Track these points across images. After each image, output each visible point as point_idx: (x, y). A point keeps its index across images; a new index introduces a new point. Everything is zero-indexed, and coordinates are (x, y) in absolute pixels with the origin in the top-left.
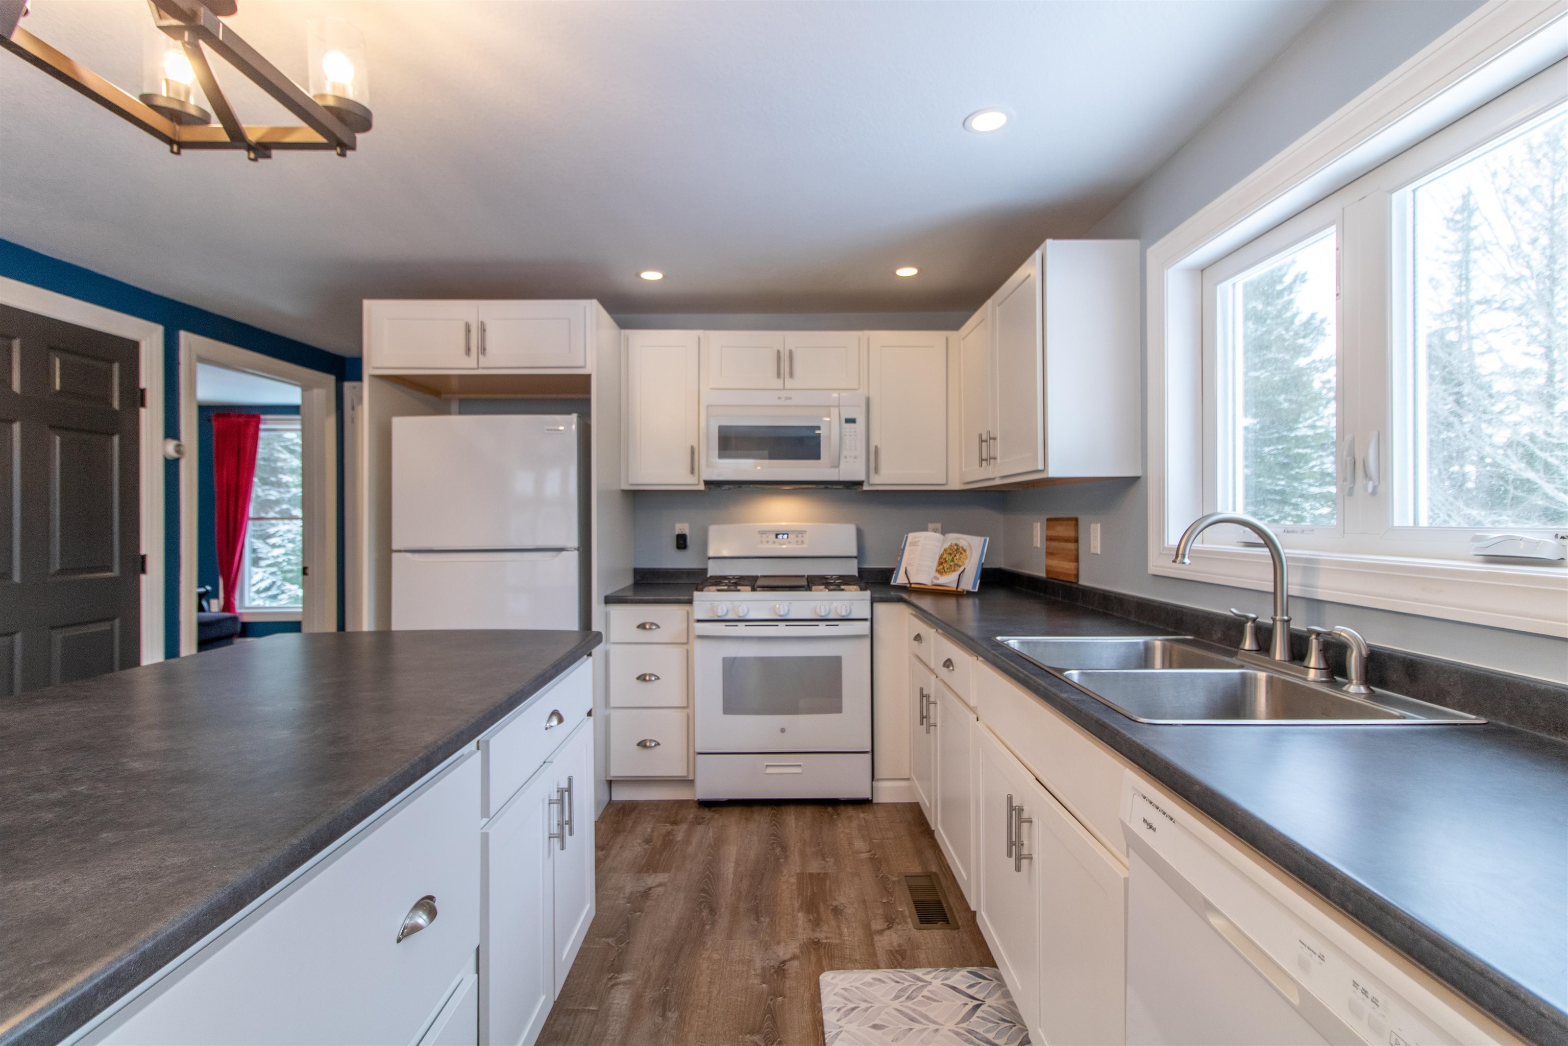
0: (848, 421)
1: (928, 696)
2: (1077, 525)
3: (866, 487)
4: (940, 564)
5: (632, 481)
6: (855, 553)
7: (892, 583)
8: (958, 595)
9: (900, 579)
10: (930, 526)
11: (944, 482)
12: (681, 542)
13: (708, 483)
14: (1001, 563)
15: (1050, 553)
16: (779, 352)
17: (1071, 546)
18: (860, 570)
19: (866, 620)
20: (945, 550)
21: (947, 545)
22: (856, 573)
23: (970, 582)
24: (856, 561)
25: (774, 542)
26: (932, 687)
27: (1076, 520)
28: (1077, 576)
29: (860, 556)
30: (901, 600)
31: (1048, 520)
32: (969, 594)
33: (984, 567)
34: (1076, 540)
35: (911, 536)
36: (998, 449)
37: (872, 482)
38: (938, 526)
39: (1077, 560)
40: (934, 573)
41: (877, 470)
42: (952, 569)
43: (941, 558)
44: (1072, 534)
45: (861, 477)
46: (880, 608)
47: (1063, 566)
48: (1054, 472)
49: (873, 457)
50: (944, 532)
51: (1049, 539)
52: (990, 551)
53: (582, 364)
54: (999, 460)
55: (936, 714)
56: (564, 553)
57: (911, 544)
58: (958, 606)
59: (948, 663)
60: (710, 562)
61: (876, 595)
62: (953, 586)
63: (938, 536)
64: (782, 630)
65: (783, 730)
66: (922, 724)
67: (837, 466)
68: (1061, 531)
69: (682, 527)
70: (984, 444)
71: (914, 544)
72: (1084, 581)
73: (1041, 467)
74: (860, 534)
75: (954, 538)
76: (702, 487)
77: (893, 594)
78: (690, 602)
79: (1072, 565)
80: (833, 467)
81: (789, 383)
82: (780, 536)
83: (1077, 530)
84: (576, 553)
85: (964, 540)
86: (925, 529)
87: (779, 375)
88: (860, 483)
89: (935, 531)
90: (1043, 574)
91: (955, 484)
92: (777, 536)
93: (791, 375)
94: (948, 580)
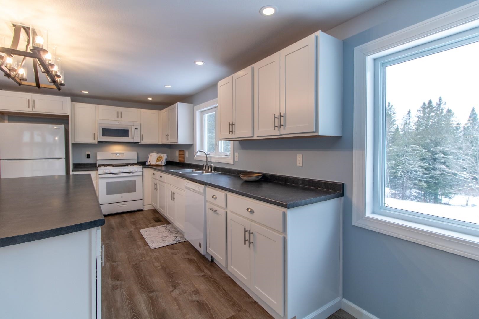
0: (136, 129)
1: (156, 184)
2: (184, 152)
3: (140, 144)
4: (157, 160)
5: (76, 141)
6: (136, 158)
7: (146, 164)
8: (161, 166)
9: (148, 163)
10: (154, 152)
11: (158, 142)
12: (88, 156)
13: (98, 142)
14: (170, 160)
15: (179, 157)
16: (118, 112)
17: (183, 155)
18: (138, 162)
19: (141, 172)
20: (158, 157)
21: (158, 156)
22: (137, 163)
23: (164, 163)
24: (137, 160)
25: (116, 156)
26: (157, 182)
27: (184, 151)
28: (184, 161)
29: (138, 159)
30: (149, 167)
31: (179, 151)
32: (163, 166)
33: (167, 160)
34: (184, 154)
35: (150, 154)
36: (169, 137)
37: (141, 142)
38: (156, 152)
39: (184, 158)
40: (156, 162)
41: (142, 140)
42: (160, 161)
43: (157, 158)
44: (183, 153)
45: (139, 141)
46: (145, 169)
47: (181, 159)
48: (179, 143)
49: (142, 137)
50: (158, 153)
51: (179, 154)
52: (168, 157)
53: (66, 113)
54: (170, 140)
55: (158, 187)
56: (61, 159)
57: (150, 156)
58: (161, 168)
59: (161, 177)
60: (97, 161)
61: (144, 167)
62: (160, 164)
63: (156, 154)
64: (122, 175)
65: (122, 197)
66: (155, 189)
67: (133, 138)
68: (181, 153)
69: (89, 153)
70: (167, 136)
71: (151, 156)
72: (185, 162)
73: (177, 142)
74: (137, 154)
75: (160, 154)
76: (97, 143)
77: (147, 166)
78: (97, 170)
79: (183, 159)
80: (132, 139)
81: (120, 119)
82: (117, 155)
83: (184, 153)
84: (65, 159)
85: (162, 155)
86: (153, 153)
87: (118, 117)
88: (139, 143)
89: (155, 153)
90: (178, 161)
91: (160, 143)
92: (116, 154)
93: (121, 117)
94: (159, 163)
